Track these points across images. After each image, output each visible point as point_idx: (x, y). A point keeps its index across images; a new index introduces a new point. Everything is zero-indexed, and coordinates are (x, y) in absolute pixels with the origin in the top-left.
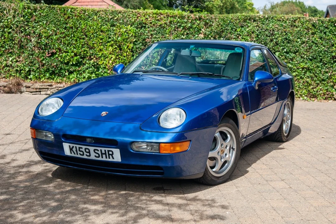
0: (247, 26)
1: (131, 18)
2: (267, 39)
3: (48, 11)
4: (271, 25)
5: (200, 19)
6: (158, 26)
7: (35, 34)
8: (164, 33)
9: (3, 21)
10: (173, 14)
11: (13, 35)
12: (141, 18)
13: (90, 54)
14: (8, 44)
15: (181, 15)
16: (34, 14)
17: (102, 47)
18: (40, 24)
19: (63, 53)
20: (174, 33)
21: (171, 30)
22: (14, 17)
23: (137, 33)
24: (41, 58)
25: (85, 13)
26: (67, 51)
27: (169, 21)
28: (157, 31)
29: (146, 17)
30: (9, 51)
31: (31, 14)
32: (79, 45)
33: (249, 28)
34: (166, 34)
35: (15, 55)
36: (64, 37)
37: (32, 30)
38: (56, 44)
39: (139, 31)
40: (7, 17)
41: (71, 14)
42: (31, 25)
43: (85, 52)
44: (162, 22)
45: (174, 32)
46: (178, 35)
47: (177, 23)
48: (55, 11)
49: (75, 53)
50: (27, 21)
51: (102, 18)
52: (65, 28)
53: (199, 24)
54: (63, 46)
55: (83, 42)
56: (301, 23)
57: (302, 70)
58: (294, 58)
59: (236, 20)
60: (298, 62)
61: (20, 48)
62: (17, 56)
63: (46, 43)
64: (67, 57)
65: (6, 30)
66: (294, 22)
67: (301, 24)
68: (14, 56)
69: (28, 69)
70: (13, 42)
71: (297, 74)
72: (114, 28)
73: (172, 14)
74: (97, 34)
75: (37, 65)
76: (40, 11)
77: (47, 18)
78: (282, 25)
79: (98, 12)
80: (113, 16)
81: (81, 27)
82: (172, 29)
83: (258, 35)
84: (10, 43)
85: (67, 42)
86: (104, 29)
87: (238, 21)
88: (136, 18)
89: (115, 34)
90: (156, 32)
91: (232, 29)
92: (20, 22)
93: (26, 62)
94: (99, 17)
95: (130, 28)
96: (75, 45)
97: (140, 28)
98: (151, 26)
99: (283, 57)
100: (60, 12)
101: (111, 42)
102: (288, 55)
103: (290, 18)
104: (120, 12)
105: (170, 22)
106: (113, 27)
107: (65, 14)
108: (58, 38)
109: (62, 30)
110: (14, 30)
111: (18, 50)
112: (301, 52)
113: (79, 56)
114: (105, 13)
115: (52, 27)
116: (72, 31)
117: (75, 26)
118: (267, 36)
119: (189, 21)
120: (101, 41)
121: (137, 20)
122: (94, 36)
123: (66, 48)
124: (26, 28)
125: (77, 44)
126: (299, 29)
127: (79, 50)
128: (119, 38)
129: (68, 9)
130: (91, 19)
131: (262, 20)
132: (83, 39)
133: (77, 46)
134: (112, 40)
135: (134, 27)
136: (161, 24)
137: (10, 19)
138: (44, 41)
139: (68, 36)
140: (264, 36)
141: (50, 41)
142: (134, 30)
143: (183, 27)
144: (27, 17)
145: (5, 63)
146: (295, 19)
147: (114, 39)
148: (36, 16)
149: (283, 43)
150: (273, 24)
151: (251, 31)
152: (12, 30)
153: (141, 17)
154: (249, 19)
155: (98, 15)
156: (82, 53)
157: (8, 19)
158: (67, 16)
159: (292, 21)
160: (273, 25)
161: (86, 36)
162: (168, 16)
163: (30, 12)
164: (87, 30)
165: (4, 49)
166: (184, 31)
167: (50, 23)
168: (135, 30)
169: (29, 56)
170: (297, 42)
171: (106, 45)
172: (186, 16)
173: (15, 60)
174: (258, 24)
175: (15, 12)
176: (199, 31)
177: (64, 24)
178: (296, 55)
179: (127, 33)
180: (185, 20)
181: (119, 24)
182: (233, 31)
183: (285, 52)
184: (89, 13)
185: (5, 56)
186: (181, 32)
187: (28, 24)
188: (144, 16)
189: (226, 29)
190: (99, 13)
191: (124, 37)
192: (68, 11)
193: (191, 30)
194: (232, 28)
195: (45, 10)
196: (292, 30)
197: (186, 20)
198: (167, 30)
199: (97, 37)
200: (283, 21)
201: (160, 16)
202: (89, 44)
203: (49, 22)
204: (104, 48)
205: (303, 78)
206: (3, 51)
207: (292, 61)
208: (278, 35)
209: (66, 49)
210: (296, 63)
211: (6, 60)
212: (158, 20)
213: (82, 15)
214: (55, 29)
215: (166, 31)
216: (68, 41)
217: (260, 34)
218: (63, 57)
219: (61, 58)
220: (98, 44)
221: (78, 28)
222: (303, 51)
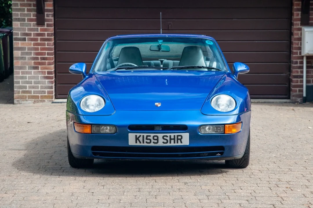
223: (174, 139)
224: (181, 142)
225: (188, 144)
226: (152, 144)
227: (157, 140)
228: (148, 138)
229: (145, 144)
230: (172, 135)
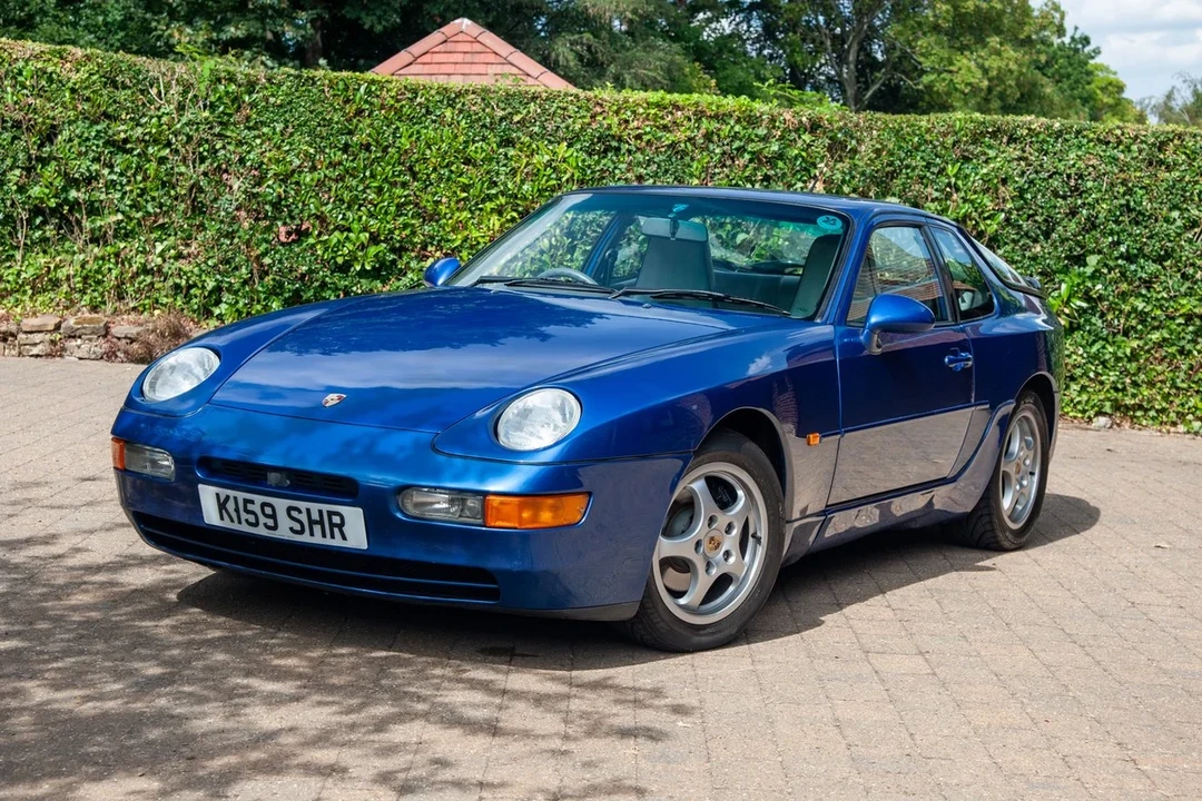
0: (983, 158)
1: (570, 117)
2: (1055, 207)
3: (293, 90)
4: (1072, 156)
5: (814, 126)
6: (663, 150)
7: (245, 166)
8: (684, 172)
9: (143, 120)
10: (718, 107)
11: (172, 168)
12: (604, 118)
13: (422, 237)
14: (153, 199)
15: (748, 112)
16: (247, 98)
17: (466, 214)
18: (264, 134)
19: (334, 230)
20: (719, 174)
21: (709, 162)
22: (181, 108)
23: (589, 172)
24: (258, 245)
25: (416, 98)
26: (347, 224)
27: (703, 131)
28: (659, 166)
29: (624, 116)
30: (155, 222)
31: (236, 99)
32: (388, 206)
33: (992, 165)
34: (691, 175)
35: (176, 234)
36: (341, 178)
37: (234, 152)
38: (312, 200)
39: (598, 163)
40: (160, 108)
41: (366, 102)
42: (235, 135)
43: (408, 232)
44: (680, 135)
45: (717, 170)
46: (734, 182)
47: (732, 141)
48: (314, 90)
49: (371, 234)
50: (221, 123)
51: (470, 116)
52: (346, 148)
53: (809, 146)
54: (333, 209)
55: (400, 197)
56: (1185, 153)
57: (1186, 325)
58: (1157, 277)
59: (945, 135)
60: (1172, 294)
61: (193, 211)
62: (182, 239)
63: (279, 196)
64: (344, 246)
65: (150, 150)
66: (1160, 150)
67: (1184, 157)
68: (172, 238)
69: (214, 284)
70: (173, 193)
71: (1167, 336)
72: (512, 152)
73: (714, 108)
74: (452, 172)
75: (244, 270)
76: (267, 89)
77: (286, 112)
78: (1116, 159)
79: (459, 94)
80: (509, 110)
81: (397, 145)
82: (712, 158)
83: (1022, 192)
84: (162, 193)
85: (347, 196)
86: (476, 152)
87: (950, 140)
88: (587, 120)
89: (514, 172)
90: (654, 167)
91: (928, 166)
92: (198, 124)
93: (208, 259)
94: (461, 111)
95: (566, 152)
96: (375, 206)
97: (599, 153)
98: (638, 149)
99: (1115, 274)
100: (332, 92)
101: (497, 198)
102: (1133, 267)
103: (1144, 133)
104: (534, 98)
105: (708, 137)
106: (505, 146)
107: (347, 101)
108: (319, 180)
109: (335, 155)
110: (177, 152)
111: (188, 219)
112: (1184, 259)
113: (384, 245)
114: (483, 99)
115: (303, 143)
116: (368, 158)
117: (377, 142)
118: (1056, 194)
119: (774, 132)
120: (465, 195)
121: (589, 124)
122: (440, 179)
123: (344, 214)
124: (218, 147)
125: (382, 201)
126: (1176, 174)
127: (388, 222)
128: (525, 187)
129: (360, 85)
130: (434, 118)
131: (1041, 137)
132: (404, 185)
133: (381, 208)
134: (503, 194)
135: (581, 149)
136: (673, 142)
137: (167, 114)
138: (272, 189)
139: (351, 175)
140: (1043, 196)
141: (292, 189)
142: (580, 160)
143: (752, 153)
144: (221, 109)
145: (140, 259)
146: (1162, 138)
147: (509, 190)
148: (253, 105)
149: (1117, 222)
150: (1080, 153)
151: (996, 177)
152: (171, 150)
153: (605, 114)
154: (993, 131)
155: (459, 106)
156: (397, 232)
157: (160, 114)
158: (354, 107)
159: (1154, 144)
160: (1079, 158)
161: (414, 175)
162: (700, 115)
163: (233, 93)
164: (416, 156)
165: (139, 215)
166: (755, 169)
167: (297, 130)
168: (584, 161)
169: (218, 240)
170: (1167, 220)
171: (481, 210)
172: (764, 117)
173: (172, 251)
174: (1024, 152)
175: (185, 92)
176: (809, 171)
177: (343, 134)
178: (1164, 268)
179: (555, 169)
180: (762, 131)
181: (528, 138)
182: (933, 173)
183: (1121, 256)
184: (427, 99)
185: (143, 239)
186: (744, 171)
187: (224, 132)
188: (617, 113)
189: (907, 167)
190: (462, 100)
191: (543, 182)
192: (358, 90)
193: (780, 164)
194: (929, 163)
195: (284, 88)
196: (1149, 176)
197: (765, 132)
198: (695, 164)
199: (449, 179)
200: (1120, 142)
201: (671, 113)
202: (421, 205)
203: (293, 127)
204: (472, 218)
205: (1190, 352)
206: (135, 221)
207: (1148, 288)
208: (1099, 195)
209: (342, 219)
210: (1163, 298)
211: (144, 252)
212: (665, 128)
213: (402, 106)
214: (312, 151)
215: (690, 166)
216: (351, 191)
217: (1029, 187)
218: (333, 244)
219: (326, 249)
220: (453, 204)
221: (387, 147)
222: (1191, 255)
223: (321, 522)
224: (344, 538)
225: (366, 547)
226: (261, 531)
227: (273, 516)
228: (250, 507)
229: (245, 528)
230: (315, 507)
